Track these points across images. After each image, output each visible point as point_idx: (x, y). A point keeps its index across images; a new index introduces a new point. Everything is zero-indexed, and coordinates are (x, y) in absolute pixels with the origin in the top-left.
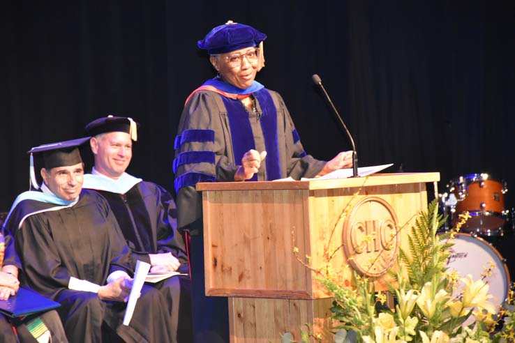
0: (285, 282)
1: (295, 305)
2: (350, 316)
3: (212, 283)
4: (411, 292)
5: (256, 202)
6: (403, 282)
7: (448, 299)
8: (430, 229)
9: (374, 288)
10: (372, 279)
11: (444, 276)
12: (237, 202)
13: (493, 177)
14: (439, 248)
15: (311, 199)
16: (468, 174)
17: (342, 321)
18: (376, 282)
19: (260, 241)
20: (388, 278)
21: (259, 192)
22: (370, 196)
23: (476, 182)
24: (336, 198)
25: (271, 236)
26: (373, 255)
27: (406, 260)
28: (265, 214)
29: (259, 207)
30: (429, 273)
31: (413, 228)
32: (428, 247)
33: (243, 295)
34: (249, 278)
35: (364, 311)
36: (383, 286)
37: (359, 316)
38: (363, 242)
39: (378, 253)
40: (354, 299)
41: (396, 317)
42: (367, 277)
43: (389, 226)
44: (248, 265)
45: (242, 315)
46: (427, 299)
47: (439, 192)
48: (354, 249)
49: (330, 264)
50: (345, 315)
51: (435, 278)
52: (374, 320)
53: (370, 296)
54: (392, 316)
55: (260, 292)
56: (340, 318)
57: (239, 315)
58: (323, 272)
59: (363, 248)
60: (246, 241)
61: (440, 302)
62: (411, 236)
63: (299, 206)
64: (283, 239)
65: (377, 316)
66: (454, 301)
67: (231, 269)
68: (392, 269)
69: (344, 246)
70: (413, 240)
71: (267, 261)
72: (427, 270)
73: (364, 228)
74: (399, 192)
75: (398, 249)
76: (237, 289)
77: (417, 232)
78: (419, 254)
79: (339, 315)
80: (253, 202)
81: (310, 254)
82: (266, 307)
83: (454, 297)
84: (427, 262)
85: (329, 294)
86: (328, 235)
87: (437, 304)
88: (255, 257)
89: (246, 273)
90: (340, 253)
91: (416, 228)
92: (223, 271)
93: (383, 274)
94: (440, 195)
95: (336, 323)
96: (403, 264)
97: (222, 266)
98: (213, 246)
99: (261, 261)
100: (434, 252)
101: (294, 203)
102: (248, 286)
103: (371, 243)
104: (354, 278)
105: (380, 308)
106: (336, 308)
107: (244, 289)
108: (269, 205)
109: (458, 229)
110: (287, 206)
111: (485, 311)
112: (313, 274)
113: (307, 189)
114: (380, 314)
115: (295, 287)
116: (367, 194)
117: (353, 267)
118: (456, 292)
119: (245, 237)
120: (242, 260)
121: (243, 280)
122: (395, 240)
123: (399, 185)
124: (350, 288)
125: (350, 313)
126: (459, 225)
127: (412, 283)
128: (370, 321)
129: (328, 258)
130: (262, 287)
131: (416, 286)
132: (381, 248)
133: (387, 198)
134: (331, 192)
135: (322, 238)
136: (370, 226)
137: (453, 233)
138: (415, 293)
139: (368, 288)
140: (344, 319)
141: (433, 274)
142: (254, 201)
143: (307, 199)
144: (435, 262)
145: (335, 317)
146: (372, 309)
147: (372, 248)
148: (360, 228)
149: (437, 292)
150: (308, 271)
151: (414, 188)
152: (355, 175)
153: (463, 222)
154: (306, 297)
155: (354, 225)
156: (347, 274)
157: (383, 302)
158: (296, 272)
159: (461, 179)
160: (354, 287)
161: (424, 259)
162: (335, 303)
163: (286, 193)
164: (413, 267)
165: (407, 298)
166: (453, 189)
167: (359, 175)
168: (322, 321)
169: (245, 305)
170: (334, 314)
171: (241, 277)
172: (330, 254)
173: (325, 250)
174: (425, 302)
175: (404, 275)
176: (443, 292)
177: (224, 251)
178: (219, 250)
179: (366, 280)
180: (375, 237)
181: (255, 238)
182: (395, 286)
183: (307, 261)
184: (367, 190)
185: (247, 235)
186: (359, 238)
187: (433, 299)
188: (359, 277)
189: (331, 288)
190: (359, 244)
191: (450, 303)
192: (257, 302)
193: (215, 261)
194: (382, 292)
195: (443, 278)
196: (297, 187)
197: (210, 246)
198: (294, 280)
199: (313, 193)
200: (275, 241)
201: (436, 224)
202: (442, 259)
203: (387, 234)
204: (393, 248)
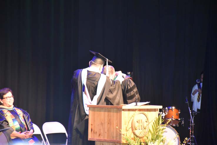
0: (113, 137)
1: (116, 144)
3: (90, 137)
6: (150, 139)
8: (159, 123)
9: (140, 141)
10: (140, 138)
12: (100, 111)
15: (123, 112)
18: (141, 139)
19: (106, 124)
20: (145, 138)
21: (107, 109)
22: (141, 112)
23: (171, 109)
24: (130, 112)
25: (109, 123)
26: (141, 130)
27: (151, 132)
28: (108, 115)
29: (106, 113)
30: (158, 137)
32: (158, 129)
33: (100, 141)
34: (102, 135)
36: (143, 140)
38: (138, 126)
40: (134, 144)
42: (139, 137)
43: (146, 121)
44: (102, 131)
48: (135, 128)
49: (127, 132)
51: (159, 139)
53: (139, 143)
55: (105, 140)
58: (125, 135)
59: (138, 128)
60: (102, 124)
63: (119, 114)
64: (113, 124)
67: (97, 132)
68: (146, 135)
69: (132, 127)
70: (153, 126)
71: (108, 130)
72: (157, 136)
74: (150, 111)
75: (148, 129)
76: (98, 139)
77: (155, 124)
78: (155, 131)
81: (121, 129)
84: (157, 133)
85: (126, 142)
86: (127, 123)
88: (104, 129)
89: (101, 134)
90: (131, 129)
91: (155, 123)
92: (94, 133)
96: (150, 134)
97: (94, 131)
98: (92, 125)
99: (106, 130)
100: (160, 130)
101: (117, 113)
102: (102, 138)
104: (134, 137)
107: (100, 139)
108: (110, 113)
109: (167, 124)
110: (115, 114)
112: (122, 135)
113: (122, 108)
115: (116, 139)
117: (134, 134)
118: (166, 144)
120: (100, 130)
121: (100, 136)
122: (148, 126)
124: (133, 140)
126: (168, 122)
127: (152, 140)
129: (127, 130)
130: (106, 139)
131: (153, 141)
132: (143, 129)
133: (146, 113)
134: (129, 110)
135: (125, 124)
136: (140, 121)
137: (165, 125)
138: (153, 143)
139: (139, 141)
141: (159, 137)
142: (105, 111)
143: (121, 112)
144: (160, 134)
147: (140, 128)
148: (137, 122)
149: (160, 143)
150: (120, 134)
151: (155, 110)
152: (136, 105)
153: (169, 122)
154: (119, 142)
155: (135, 121)
156: (132, 136)
158: (117, 134)
159: (166, 108)
160: (135, 140)
161: (156, 133)
163: (115, 109)
164: (152, 134)
165: (151, 144)
166: (164, 111)
167: (138, 105)
169: (100, 144)
171: (99, 135)
173: (126, 128)
175: (150, 137)
176: (162, 143)
177: (94, 126)
179: (138, 138)
180: (142, 125)
181: (104, 123)
182: (147, 141)
183: (120, 131)
184: (140, 110)
185: (102, 122)
186: (137, 125)
188: (136, 137)
189: (127, 140)
192: (104, 143)
193: (92, 129)
194: (143, 142)
195: (162, 139)
196: (118, 108)
197: (90, 125)
198: (116, 137)
199: (124, 110)
200: (111, 124)
201: (161, 122)
202: (162, 133)
203: (145, 124)
204: (147, 128)
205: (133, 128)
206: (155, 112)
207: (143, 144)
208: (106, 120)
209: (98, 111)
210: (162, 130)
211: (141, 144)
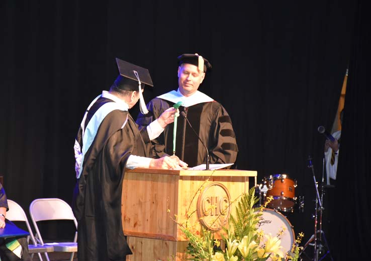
0: (161, 229)
1: (166, 244)
2: (198, 253)
4: (235, 241)
5: (148, 180)
6: (231, 235)
7: (257, 247)
8: (249, 205)
9: (213, 237)
10: (213, 231)
11: (255, 233)
12: (137, 180)
13: (289, 177)
14: (253, 216)
15: (180, 181)
16: (275, 174)
17: (193, 256)
18: (215, 234)
19: (148, 204)
20: (223, 232)
21: (150, 175)
22: (216, 182)
23: (279, 179)
24: (195, 182)
25: (155, 202)
26: (214, 217)
27: (234, 221)
28: (153, 188)
29: (149, 183)
30: (246, 230)
31: (239, 203)
32: (247, 215)
33: (136, 235)
34: (140, 225)
35: (207, 250)
36: (219, 236)
37: (203, 253)
38: (209, 209)
39: (218, 216)
40: (201, 243)
41: (225, 255)
42: (210, 230)
43: (225, 200)
44: (140, 218)
45: (134, 247)
46: (244, 246)
47: (257, 184)
48: (203, 213)
49: (188, 221)
50: (195, 252)
51: (250, 233)
52: (212, 256)
53: (211, 241)
54: (223, 255)
55: (146, 234)
56: (192, 254)
58: (184, 225)
59: (208, 213)
60: (140, 203)
61: (252, 249)
62: (238, 207)
63: (173, 185)
64: (162, 203)
65: (214, 254)
66: (260, 248)
67: (130, 219)
68: (225, 227)
69: (197, 210)
70: (239, 210)
71: (152, 216)
72: (245, 228)
73: (210, 201)
74: (233, 181)
75: (229, 215)
76: (132, 231)
77: (241, 206)
78: (241, 219)
79: (192, 252)
80: (146, 180)
81: (177, 214)
82: (149, 244)
83: (260, 246)
84: (246, 224)
85: (186, 239)
86: (189, 203)
87: (250, 249)
88: (144, 214)
89: (138, 223)
90: (195, 215)
91: (241, 203)
92: (125, 220)
94: (258, 185)
95: (189, 256)
96: (231, 224)
97: (125, 217)
99: (148, 216)
100: (251, 218)
101: (170, 183)
102: (139, 230)
103: (214, 210)
104: (202, 231)
105: (216, 249)
106: (190, 247)
107: (136, 231)
108: (155, 182)
109: (265, 206)
110: (166, 184)
111: (278, 256)
112: (178, 225)
113: (179, 175)
114: (216, 253)
115: (167, 233)
116: (214, 180)
117: (202, 224)
118: (262, 243)
119: (139, 201)
120: (137, 215)
121: (137, 226)
122: (228, 209)
123: (233, 177)
124: (199, 236)
125: (198, 251)
126: (266, 203)
127: (236, 236)
128: (210, 256)
129: (188, 217)
130: (147, 231)
131: (238, 238)
132: (220, 214)
133: (225, 184)
134: (193, 178)
135: (185, 205)
136: (214, 200)
137: (262, 208)
138: (238, 242)
139: (210, 237)
140: (194, 254)
141: (249, 231)
143: (178, 181)
144: (251, 224)
145: (189, 253)
146: (211, 250)
147: (214, 213)
148: (208, 200)
149: (251, 242)
150: (175, 224)
151: (242, 179)
152: (207, 169)
153: (269, 201)
154: (173, 239)
155: (205, 198)
156: (198, 227)
157: (218, 245)
158: (168, 224)
159: (271, 176)
160: (202, 236)
161: (244, 222)
162: (190, 244)
164: (237, 226)
165: (233, 245)
166: (266, 182)
167: (210, 168)
168: (181, 254)
169: (136, 241)
170: (189, 251)
171: (135, 225)
172: (189, 215)
173: (186, 212)
174: (243, 248)
175: (232, 231)
176: (254, 243)
177: (126, 208)
179: (209, 232)
180: (217, 207)
181: (145, 202)
182: (226, 237)
183: (175, 218)
184: (214, 178)
185: (141, 200)
187: (248, 246)
188: (205, 230)
189: (188, 235)
190: (207, 210)
191: (257, 249)
192: (144, 240)
194: (218, 240)
195: (255, 234)
198: (166, 229)
199: (182, 178)
200: (157, 204)
201: (253, 203)
202: (255, 223)
203: (224, 205)
204: (226, 214)
205: (200, 213)
206: (244, 183)
207: (218, 244)
208: (149, 197)
209: (132, 179)
210: (256, 217)
211: (214, 244)
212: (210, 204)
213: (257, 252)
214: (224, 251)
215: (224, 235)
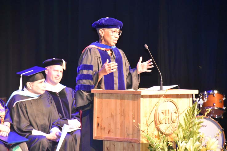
0: (128, 135)
1: (132, 145)
3: (96, 135)
4: (184, 142)
6: (180, 137)
7: (200, 146)
8: (193, 115)
9: (167, 140)
10: (167, 135)
12: (109, 99)
14: (197, 124)
15: (142, 99)
16: (208, 90)
18: (168, 137)
19: (118, 116)
20: (174, 135)
21: (119, 95)
22: (168, 99)
23: (212, 94)
24: (152, 99)
25: (123, 114)
26: (168, 125)
27: (182, 127)
28: (121, 105)
29: (119, 101)
31: (186, 114)
32: (192, 123)
33: (110, 140)
34: (112, 132)
35: (163, 149)
36: (172, 139)
38: (163, 119)
39: (170, 124)
40: (159, 144)
42: (165, 134)
43: (175, 112)
44: (112, 127)
45: (109, 149)
48: (159, 122)
49: (148, 128)
51: (194, 136)
53: (165, 143)
55: (117, 139)
57: (107, 149)
58: (146, 131)
59: (163, 122)
60: (112, 116)
61: (197, 147)
62: (185, 117)
63: (136, 102)
64: (129, 116)
66: (203, 147)
67: (105, 128)
68: (176, 132)
69: (155, 120)
70: (186, 119)
71: (121, 125)
72: (191, 133)
73: (164, 113)
74: (180, 98)
75: (179, 123)
76: (107, 137)
77: (187, 116)
78: (188, 125)
79: (152, 150)
81: (140, 123)
82: (119, 146)
83: (202, 145)
84: (191, 129)
85: (147, 141)
86: (148, 115)
87: (195, 148)
88: (115, 124)
89: (111, 130)
90: (153, 123)
92: (101, 129)
93: (172, 134)
94: (196, 99)
96: (180, 129)
97: (101, 126)
98: (98, 117)
99: (118, 125)
100: (195, 125)
101: (134, 100)
102: (112, 136)
103: (167, 119)
104: (159, 135)
105: (170, 148)
106: (150, 147)
107: (110, 137)
108: (123, 100)
109: (205, 115)
110: (131, 102)
112: (141, 132)
113: (140, 94)
115: (133, 137)
116: (166, 98)
118: (204, 143)
119: (112, 114)
120: (110, 124)
121: (110, 133)
122: (177, 119)
123: (180, 95)
124: (157, 139)
125: (157, 150)
126: (206, 113)
127: (184, 138)
129: (148, 125)
130: (118, 137)
131: (186, 139)
132: (172, 122)
133: (175, 100)
134: (151, 96)
135: (146, 116)
136: (167, 112)
137: (203, 116)
138: (186, 143)
142: (117, 98)
143: (140, 99)
144: (195, 129)
146: (166, 149)
147: (167, 122)
148: (162, 113)
149: (195, 142)
150: (139, 131)
151: (187, 96)
152: (161, 89)
153: (208, 112)
154: (138, 142)
156: (156, 133)
157: (171, 146)
158: (133, 130)
159: (205, 92)
160: (159, 139)
161: (190, 128)
162: (150, 145)
163: (131, 96)
164: (185, 131)
165: (182, 145)
166: (201, 97)
167: (163, 89)
169: (110, 144)
170: (149, 150)
172: (149, 124)
173: (147, 122)
174: (190, 147)
175: (181, 135)
176: (198, 143)
177: (102, 120)
178: (100, 119)
179: (164, 136)
180: (169, 117)
181: (116, 115)
182: (177, 139)
183: (138, 126)
184: (166, 96)
185: (113, 113)
186: (162, 117)
187: (193, 146)
188: (161, 135)
189: (148, 139)
190: (162, 120)
191: (201, 148)
192: (115, 143)
193: (98, 124)
194: (171, 141)
195: (198, 137)
196: (136, 93)
197: (96, 117)
198: (133, 134)
199: (143, 96)
200: (125, 117)
201: (196, 113)
202: (198, 128)
203: (174, 116)
204: (176, 122)
205: (157, 122)
206: (188, 99)
207: (171, 144)
208: (119, 111)
209: (106, 99)
210: (199, 123)
211: (168, 145)
212: (164, 115)
213: (200, 150)
214: (175, 150)
215: (175, 137)
